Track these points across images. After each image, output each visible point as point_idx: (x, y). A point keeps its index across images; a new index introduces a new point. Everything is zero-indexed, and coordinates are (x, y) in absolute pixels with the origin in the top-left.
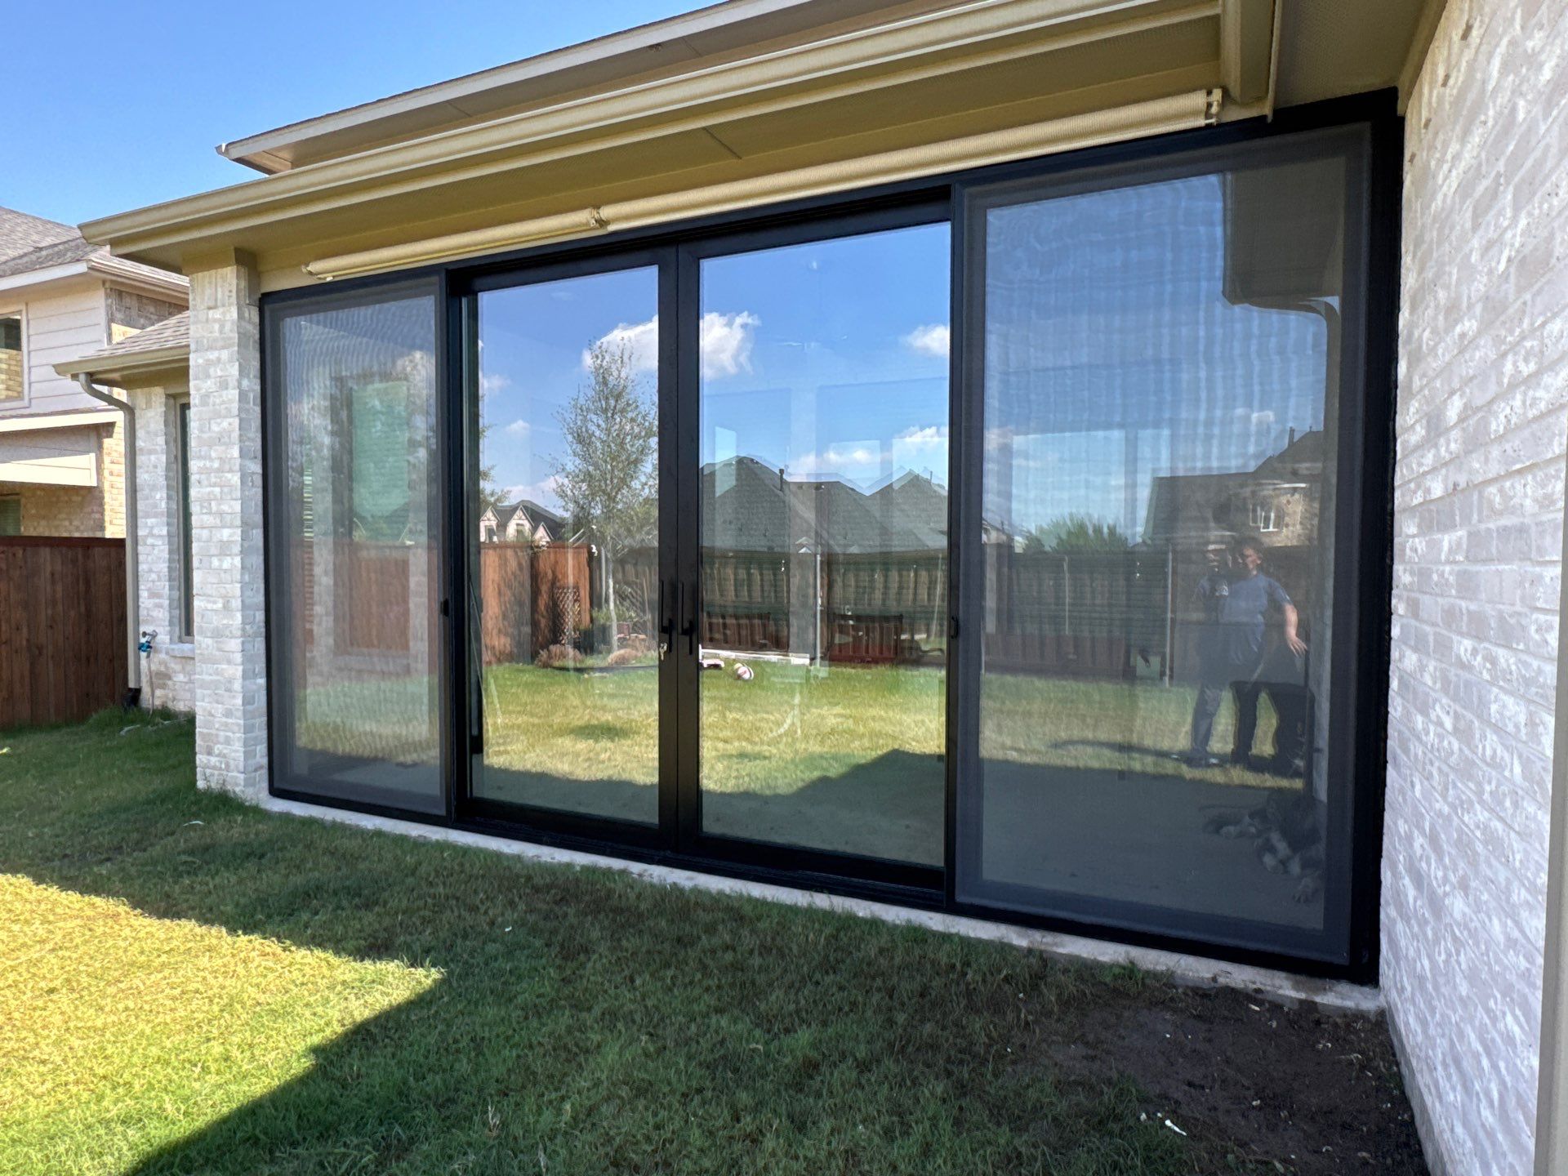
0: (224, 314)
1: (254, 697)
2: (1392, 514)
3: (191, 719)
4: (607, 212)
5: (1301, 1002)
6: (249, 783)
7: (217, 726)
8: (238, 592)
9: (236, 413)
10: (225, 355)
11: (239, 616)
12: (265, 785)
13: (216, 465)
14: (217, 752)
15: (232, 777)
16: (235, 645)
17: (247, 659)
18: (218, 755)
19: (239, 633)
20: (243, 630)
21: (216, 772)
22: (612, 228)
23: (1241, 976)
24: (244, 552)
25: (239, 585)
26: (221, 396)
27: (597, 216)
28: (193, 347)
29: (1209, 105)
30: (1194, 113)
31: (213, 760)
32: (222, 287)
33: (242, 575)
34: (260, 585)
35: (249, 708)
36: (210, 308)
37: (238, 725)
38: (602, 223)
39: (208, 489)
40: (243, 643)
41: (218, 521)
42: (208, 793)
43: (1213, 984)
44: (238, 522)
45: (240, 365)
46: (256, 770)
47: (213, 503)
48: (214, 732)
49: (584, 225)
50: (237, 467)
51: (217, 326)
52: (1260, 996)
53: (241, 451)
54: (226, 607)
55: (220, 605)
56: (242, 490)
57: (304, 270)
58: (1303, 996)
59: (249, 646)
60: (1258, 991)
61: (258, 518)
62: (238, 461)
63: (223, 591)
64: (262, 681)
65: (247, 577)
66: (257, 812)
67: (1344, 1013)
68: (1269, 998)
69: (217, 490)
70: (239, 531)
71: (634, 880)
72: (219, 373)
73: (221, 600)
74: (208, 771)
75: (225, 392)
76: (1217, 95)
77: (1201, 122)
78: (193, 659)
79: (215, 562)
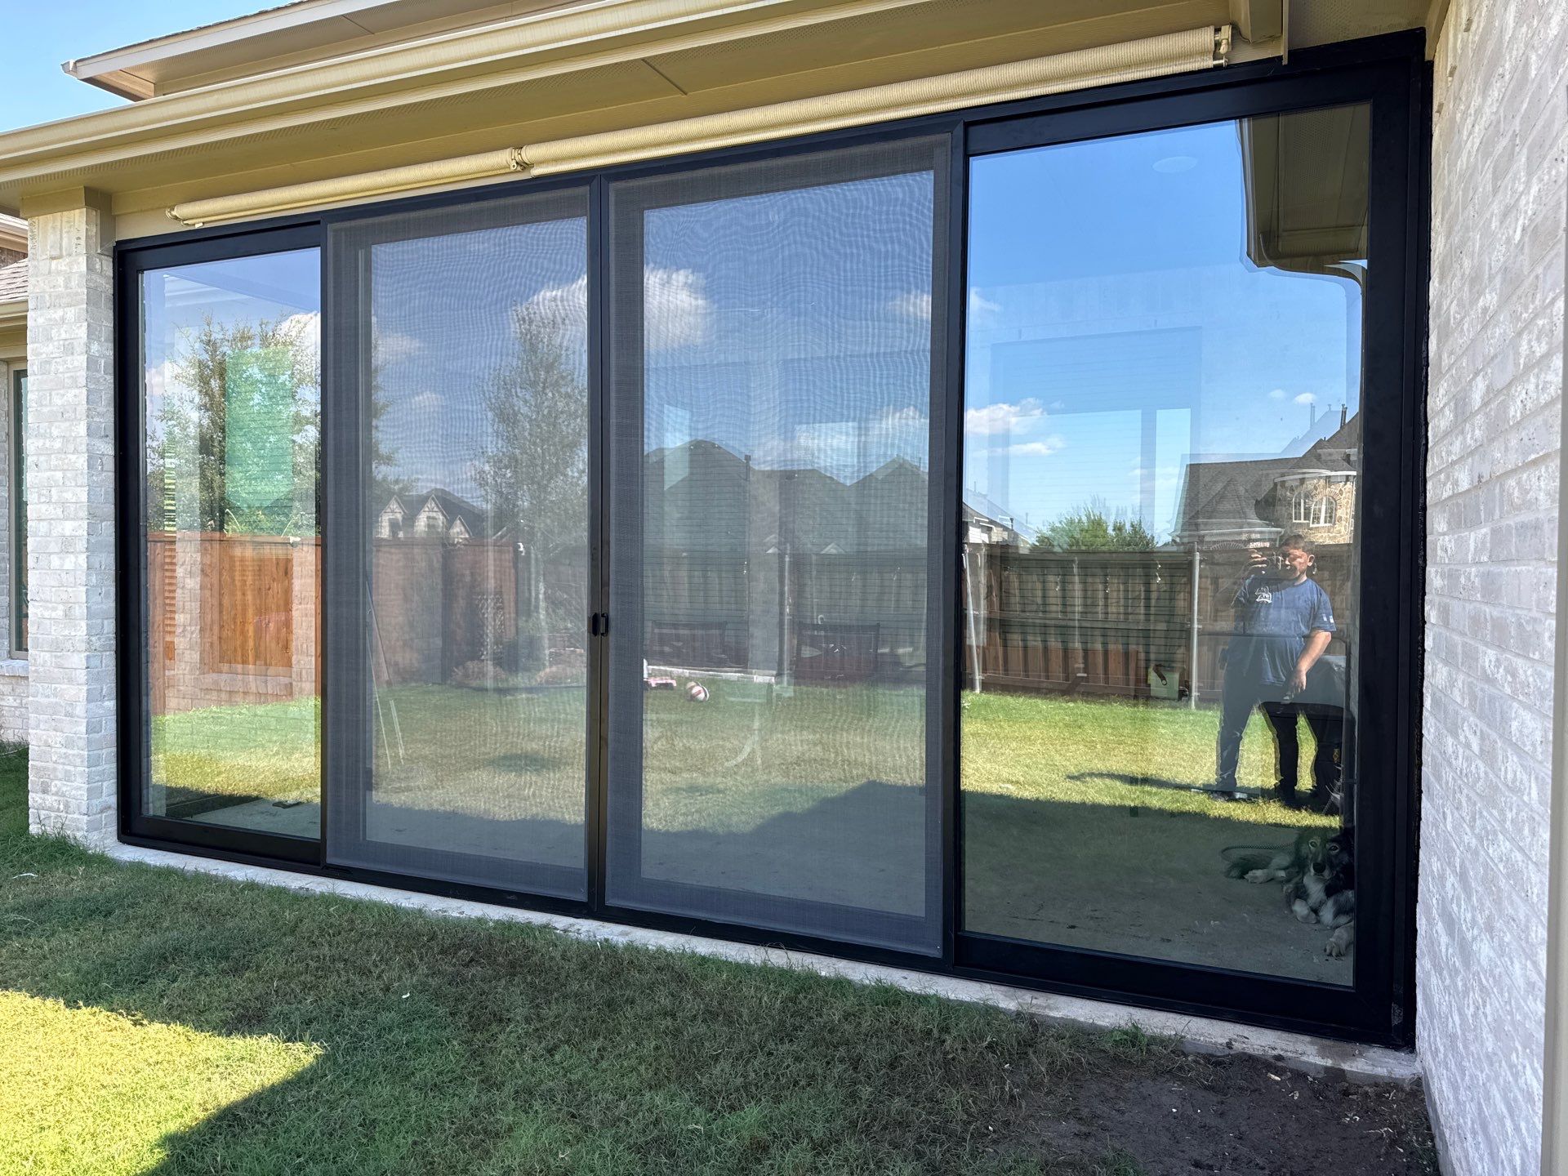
0: (70, 265)
1: (101, 721)
2: (1424, 509)
3: (23, 752)
4: (530, 153)
5: (1327, 1069)
6: (93, 827)
7: (54, 759)
8: (84, 599)
9: (84, 382)
10: (71, 313)
11: (83, 624)
12: (113, 828)
13: (58, 444)
14: (54, 789)
15: (73, 820)
16: (78, 660)
17: (94, 677)
18: (56, 794)
19: (83, 646)
20: (89, 642)
21: (53, 814)
22: (537, 171)
23: (1260, 1041)
24: (90, 549)
25: (84, 589)
26: (65, 362)
27: (518, 158)
28: (31, 305)
29: (1218, 44)
30: (1202, 53)
31: (50, 800)
32: (68, 232)
33: (88, 575)
34: (111, 589)
35: (96, 736)
36: (53, 258)
37: (81, 756)
38: (524, 166)
39: (48, 474)
40: (88, 658)
41: (59, 511)
42: (43, 839)
43: (1227, 1051)
44: (84, 514)
45: (89, 325)
46: (102, 812)
47: (54, 490)
48: (50, 765)
49: (505, 168)
50: (84, 448)
51: (61, 280)
52: (1280, 1064)
53: (88, 429)
54: (67, 615)
55: (60, 613)
56: (90, 476)
57: (168, 215)
58: (1329, 1063)
59: (95, 662)
60: (1279, 1058)
61: (109, 509)
62: (85, 440)
63: (64, 596)
64: (111, 704)
65: (94, 579)
66: (103, 862)
67: (1375, 1082)
68: (1292, 1065)
69: (59, 475)
70: (85, 524)
71: (559, 937)
72: (64, 336)
73: (61, 607)
74: (43, 813)
75: (69, 358)
76: (1226, 32)
77: (1210, 63)
78: (26, 678)
79: (55, 562)
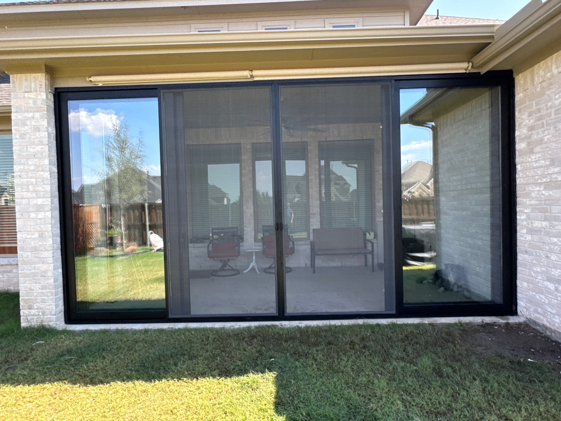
4: (255, 73)
6: (57, 319)
7: (35, 295)
8: (50, 229)
9: (47, 143)
10: (37, 115)
11: (51, 240)
12: (62, 319)
14: (35, 307)
15: (47, 318)
16: (49, 254)
17: (55, 261)
18: (37, 309)
20: (53, 247)
21: (35, 317)
22: (255, 79)
24: (52, 210)
25: (51, 225)
26: (35, 135)
27: (251, 74)
28: (13, 110)
29: (468, 67)
30: (461, 69)
31: (33, 312)
32: (34, 82)
33: (52, 220)
34: (57, 225)
35: (56, 283)
36: (26, 92)
37: (52, 293)
39: (27, 180)
40: (53, 253)
41: (34, 195)
43: (483, 323)
44: (49, 195)
46: (60, 313)
47: (30, 187)
48: (33, 298)
50: (48, 169)
51: (31, 101)
52: (495, 324)
53: (49, 162)
54: (41, 236)
56: (51, 180)
57: (88, 80)
63: (39, 229)
64: (60, 271)
69: (33, 180)
70: (49, 200)
72: (34, 124)
73: (37, 233)
74: (29, 318)
75: (37, 133)
76: (471, 64)
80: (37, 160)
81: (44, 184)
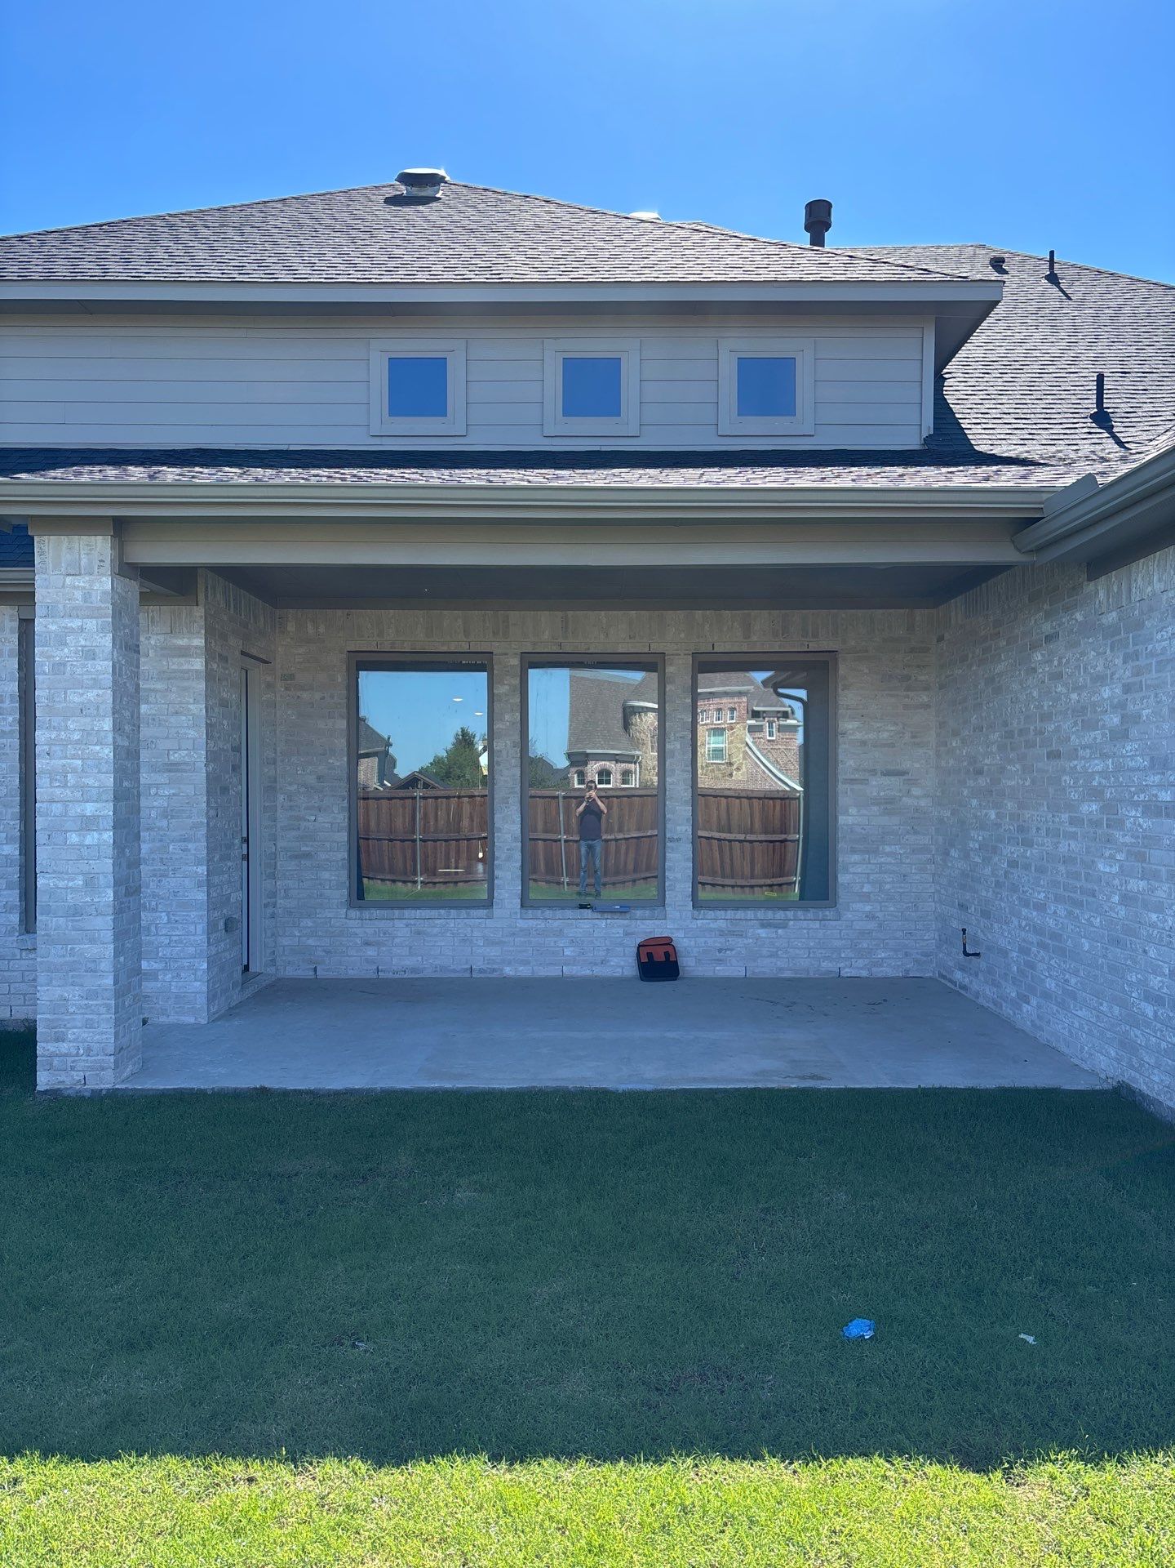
0: (91, 582)
7: (71, 1010)
8: (109, 868)
10: (91, 624)
11: (109, 892)
13: (76, 736)
14: (71, 1037)
15: (95, 1061)
16: (104, 923)
18: (75, 1041)
19: (111, 910)
20: (116, 906)
21: (70, 1059)
24: (116, 827)
25: (111, 862)
26: (85, 666)
31: (64, 1047)
33: (115, 850)
36: (69, 575)
37: (106, 1005)
39: (64, 761)
40: (114, 921)
41: (78, 794)
44: (109, 796)
45: (114, 636)
47: (70, 776)
48: (65, 1016)
50: (109, 740)
51: (78, 594)
53: (114, 725)
54: (90, 883)
55: (79, 883)
56: (117, 764)
62: (110, 735)
63: (86, 868)
69: (77, 763)
70: (110, 806)
72: (83, 643)
73: (81, 877)
74: (57, 1060)
79: (74, 838)
80: (88, 720)
81: (99, 772)
